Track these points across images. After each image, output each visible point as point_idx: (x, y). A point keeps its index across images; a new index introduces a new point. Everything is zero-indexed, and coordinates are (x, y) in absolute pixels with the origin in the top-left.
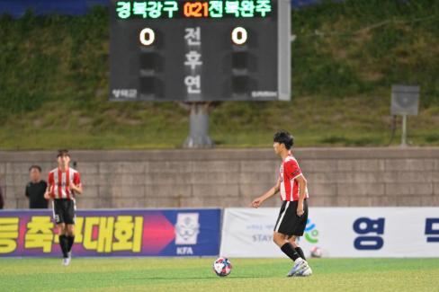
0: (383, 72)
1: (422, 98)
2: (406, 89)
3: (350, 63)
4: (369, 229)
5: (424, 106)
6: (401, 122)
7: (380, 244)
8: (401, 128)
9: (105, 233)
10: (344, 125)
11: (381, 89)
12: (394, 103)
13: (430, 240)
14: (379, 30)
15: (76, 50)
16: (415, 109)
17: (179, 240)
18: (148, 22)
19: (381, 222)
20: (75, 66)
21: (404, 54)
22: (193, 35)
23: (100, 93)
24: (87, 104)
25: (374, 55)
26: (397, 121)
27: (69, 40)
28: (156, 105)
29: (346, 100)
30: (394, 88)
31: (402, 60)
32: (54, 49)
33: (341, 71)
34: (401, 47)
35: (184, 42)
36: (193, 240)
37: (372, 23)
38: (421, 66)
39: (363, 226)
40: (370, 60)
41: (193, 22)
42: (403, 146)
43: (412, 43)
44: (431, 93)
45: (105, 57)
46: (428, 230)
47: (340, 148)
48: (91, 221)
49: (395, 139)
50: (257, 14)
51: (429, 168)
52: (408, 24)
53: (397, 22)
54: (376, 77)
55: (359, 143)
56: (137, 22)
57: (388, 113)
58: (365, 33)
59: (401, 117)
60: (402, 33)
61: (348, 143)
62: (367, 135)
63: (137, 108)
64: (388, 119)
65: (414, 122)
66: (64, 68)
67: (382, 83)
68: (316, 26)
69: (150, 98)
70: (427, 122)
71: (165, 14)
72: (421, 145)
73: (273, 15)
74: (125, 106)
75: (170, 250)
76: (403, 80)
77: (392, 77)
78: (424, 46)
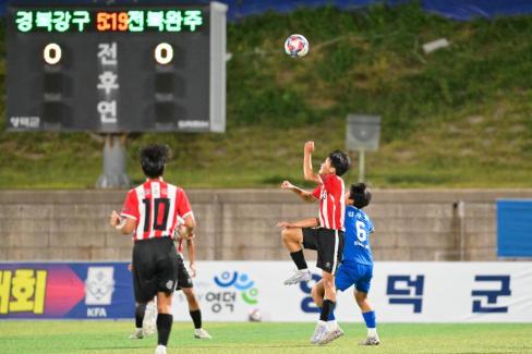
0: (337, 98)
1: (383, 130)
2: (364, 119)
3: (297, 88)
5: (386, 140)
6: (357, 159)
8: (358, 166)
10: (290, 163)
11: (334, 119)
13: (393, 302)
14: (333, 48)
16: (375, 144)
17: (90, 299)
18: (54, 35)
21: (362, 77)
22: (108, 52)
25: (326, 78)
26: (354, 158)
28: (62, 136)
29: (291, 132)
30: (350, 118)
33: (286, 97)
34: (358, 69)
36: (106, 299)
37: (323, 40)
38: (382, 92)
40: (321, 84)
41: (108, 36)
43: (371, 64)
44: (395, 125)
45: (2, 78)
46: (391, 289)
50: (185, 28)
51: (392, 214)
52: (367, 41)
53: (354, 38)
54: (327, 105)
58: (314, 52)
59: (358, 153)
60: (360, 52)
63: (40, 139)
65: (374, 160)
67: (335, 112)
68: (256, 43)
70: (390, 159)
71: (74, 26)
72: (382, 187)
73: (204, 29)
75: (79, 311)
77: (347, 105)
78: (386, 67)
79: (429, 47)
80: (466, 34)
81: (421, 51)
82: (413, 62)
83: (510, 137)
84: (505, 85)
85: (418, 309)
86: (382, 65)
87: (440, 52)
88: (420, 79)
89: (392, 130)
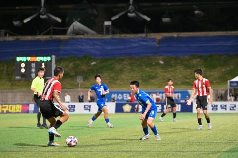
2: (80, 77)
4: (72, 107)
5: (84, 80)
7: (74, 110)
9: (14, 108)
10: (67, 85)
11: (74, 77)
12: (78, 80)
13: (85, 110)
14: (74, 64)
15: (8, 68)
16: (82, 81)
17: (30, 110)
18: (23, 62)
19: (74, 106)
20: (7, 72)
21: (80, 69)
22: (33, 65)
23: (13, 77)
24: (10, 80)
26: (78, 84)
27: (6, 66)
28: (25, 80)
30: (78, 77)
31: (80, 70)
32: (2, 68)
35: (31, 67)
36: (33, 110)
37: (73, 62)
38: (83, 72)
39: (70, 107)
40: (72, 70)
41: (33, 62)
42: (79, 89)
43: (81, 67)
45: (14, 70)
46: (85, 107)
47: (65, 90)
48: (10, 106)
49: (78, 87)
50: (47, 61)
52: (81, 63)
53: (78, 62)
54: (74, 74)
55: (70, 88)
56: (21, 62)
57: (76, 82)
58: (71, 65)
60: (79, 64)
61: (67, 88)
62: (71, 87)
63: (21, 81)
64: (76, 83)
65: (82, 84)
66: (5, 72)
68: (61, 63)
69: (24, 79)
70: (85, 84)
71: (27, 60)
73: (51, 61)
74: (19, 81)
75: (28, 112)
76: (79, 75)
77: (77, 74)
78: (84, 67)
79: (92, 64)
80: (99, 61)
81: (91, 64)
82: (89, 66)
83: (106, 80)
84: (106, 70)
85: (90, 110)
86: (83, 67)
87: (94, 65)
88: (91, 69)
89: (85, 78)
